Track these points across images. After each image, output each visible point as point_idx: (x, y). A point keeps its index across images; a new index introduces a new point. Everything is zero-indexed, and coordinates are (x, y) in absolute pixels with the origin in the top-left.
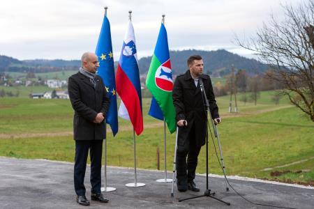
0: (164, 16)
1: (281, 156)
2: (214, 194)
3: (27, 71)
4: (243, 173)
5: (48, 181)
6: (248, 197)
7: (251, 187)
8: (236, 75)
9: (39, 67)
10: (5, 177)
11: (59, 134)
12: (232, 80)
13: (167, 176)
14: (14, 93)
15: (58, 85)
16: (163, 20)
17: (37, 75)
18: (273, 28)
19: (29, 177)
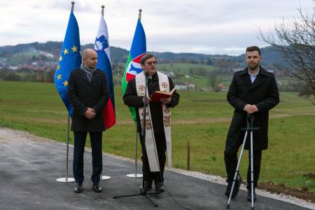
0: (140, 11)
16: (140, 15)
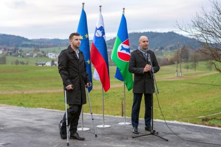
0: (124, 9)
1: (212, 108)
2: (158, 133)
3: (34, 47)
4: (184, 119)
5: (44, 123)
6: (182, 135)
7: (184, 129)
8: (182, 50)
9: (42, 44)
10: (15, 120)
11: (55, 91)
12: (178, 54)
13: (126, 120)
14: (25, 62)
15: (56, 56)
16: (124, 12)
17: (41, 49)
18: (204, 17)
19: (31, 120)
